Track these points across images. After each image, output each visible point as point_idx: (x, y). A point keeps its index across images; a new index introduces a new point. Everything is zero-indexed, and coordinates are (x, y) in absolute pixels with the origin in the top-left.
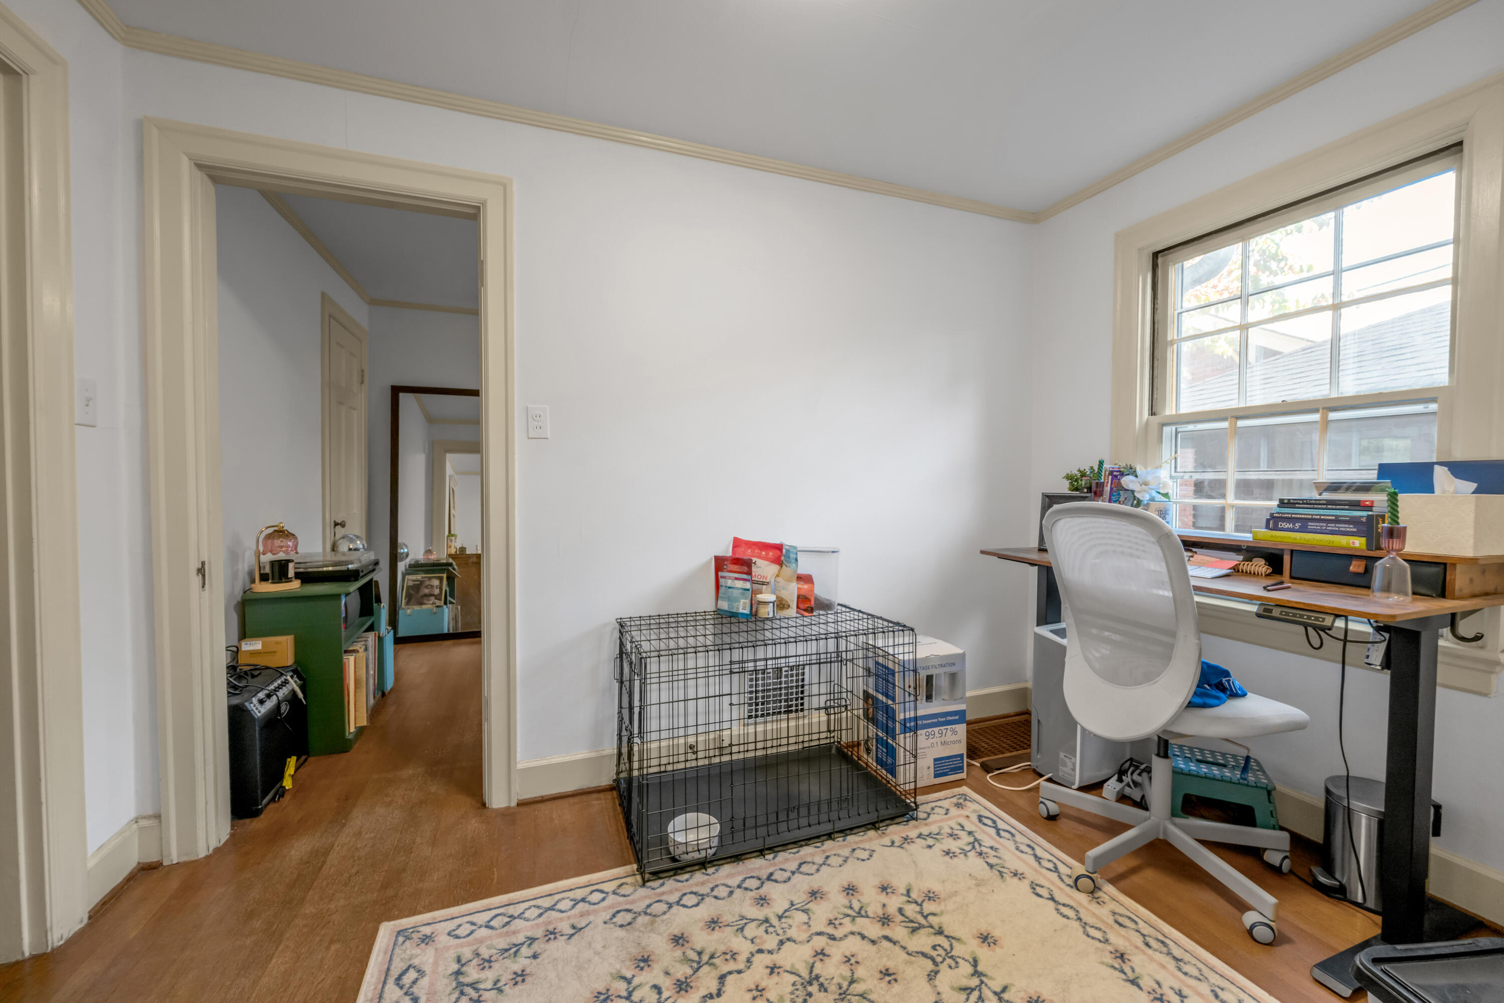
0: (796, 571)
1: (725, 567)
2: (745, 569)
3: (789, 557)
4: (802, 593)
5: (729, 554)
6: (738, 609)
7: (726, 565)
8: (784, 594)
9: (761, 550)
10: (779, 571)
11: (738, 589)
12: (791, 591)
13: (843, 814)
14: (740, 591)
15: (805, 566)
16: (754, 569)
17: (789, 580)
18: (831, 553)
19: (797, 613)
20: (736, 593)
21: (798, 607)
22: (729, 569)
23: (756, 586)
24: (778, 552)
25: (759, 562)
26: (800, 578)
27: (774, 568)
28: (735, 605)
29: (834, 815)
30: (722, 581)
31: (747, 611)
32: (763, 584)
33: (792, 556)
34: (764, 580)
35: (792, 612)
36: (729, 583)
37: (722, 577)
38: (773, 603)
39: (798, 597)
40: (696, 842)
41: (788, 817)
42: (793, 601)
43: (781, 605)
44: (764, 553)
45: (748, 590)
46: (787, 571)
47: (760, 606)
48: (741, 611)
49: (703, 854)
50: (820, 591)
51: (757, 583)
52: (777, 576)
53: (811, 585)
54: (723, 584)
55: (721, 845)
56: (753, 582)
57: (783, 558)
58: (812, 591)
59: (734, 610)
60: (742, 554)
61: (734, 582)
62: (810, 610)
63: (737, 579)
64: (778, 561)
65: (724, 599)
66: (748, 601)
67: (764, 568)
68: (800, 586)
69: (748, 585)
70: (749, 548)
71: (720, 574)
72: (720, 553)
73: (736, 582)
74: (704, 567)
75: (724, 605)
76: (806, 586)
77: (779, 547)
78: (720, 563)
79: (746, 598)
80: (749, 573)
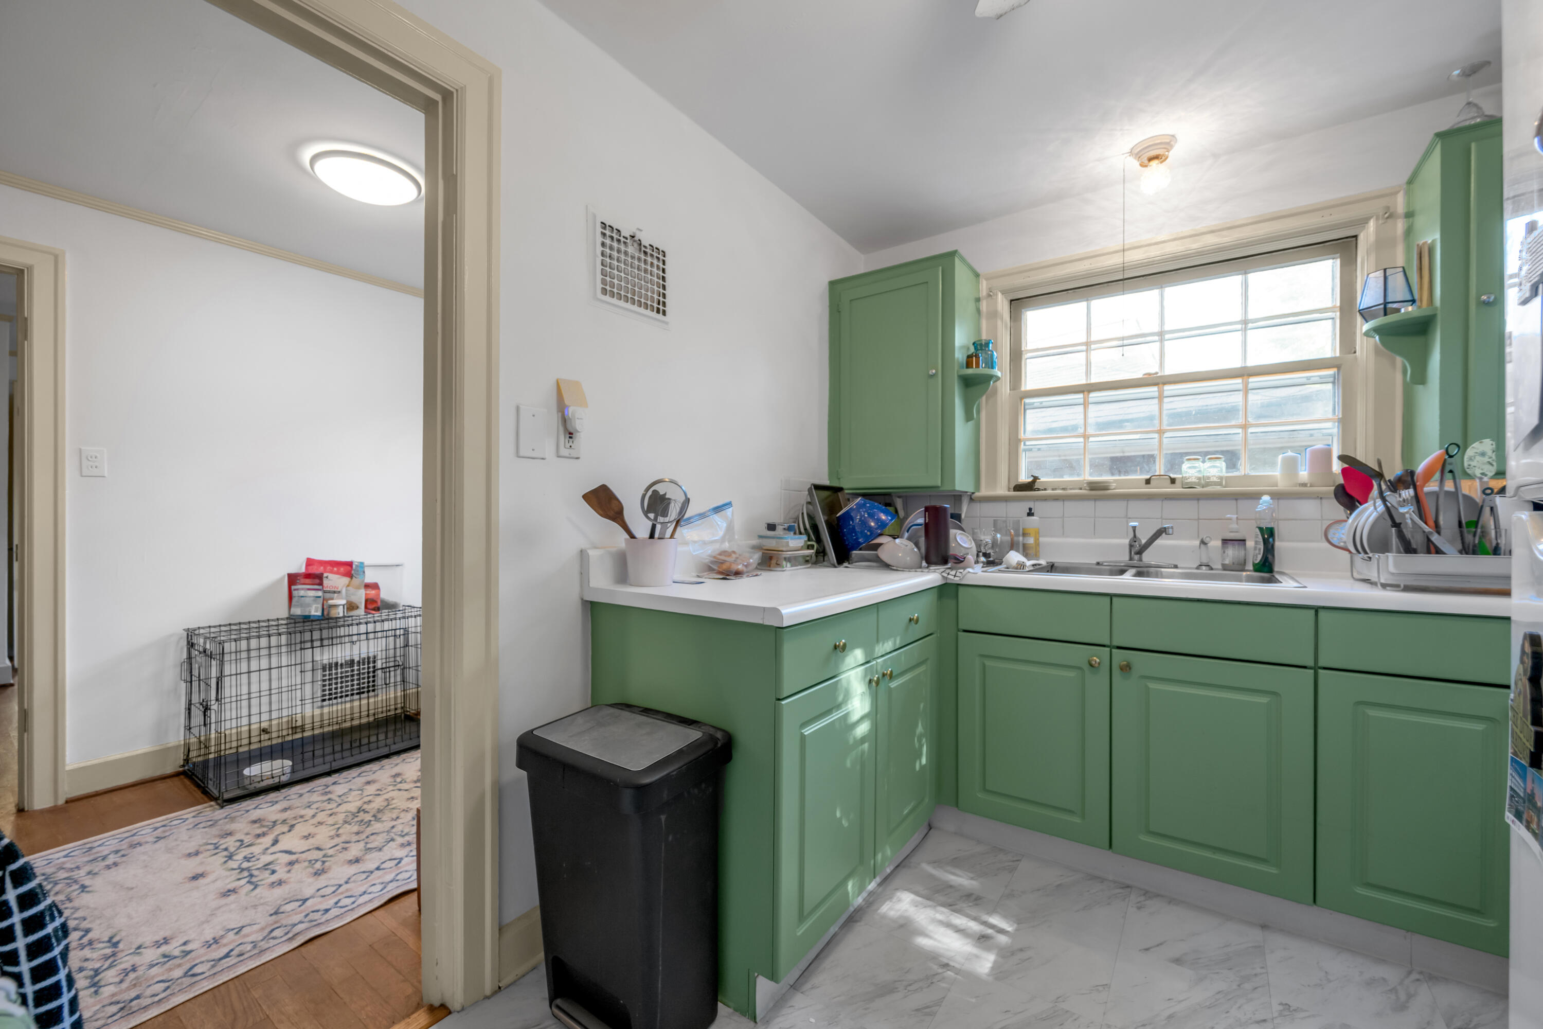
0: (364, 581)
1: (298, 581)
2: (317, 581)
3: (358, 571)
4: (369, 597)
5: (303, 570)
6: (310, 612)
7: (299, 580)
8: (354, 599)
9: (333, 567)
10: (350, 582)
11: (310, 597)
12: (360, 596)
13: (398, 739)
14: (313, 598)
15: (370, 577)
16: (325, 582)
17: (358, 588)
18: (395, 567)
19: (365, 612)
20: (307, 600)
21: (366, 607)
22: (302, 582)
23: (328, 595)
24: (349, 568)
25: (331, 576)
26: (367, 586)
27: (346, 580)
28: (307, 609)
29: (389, 741)
30: (295, 593)
31: (319, 613)
32: (334, 592)
33: (360, 569)
34: (336, 590)
35: (361, 611)
36: (302, 593)
37: (295, 590)
38: (344, 605)
39: (366, 601)
40: (270, 773)
41: (351, 746)
42: (361, 603)
43: (351, 606)
44: (335, 569)
45: (320, 597)
46: (355, 581)
47: (331, 609)
48: (313, 613)
49: (277, 780)
50: (385, 595)
51: (329, 592)
52: (348, 586)
53: (377, 591)
54: (296, 595)
55: (293, 771)
56: (325, 592)
57: (353, 572)
58: (379, 595)
59: (307, 614)
60: (315, 570)
61: (306, 592)
62: (378, 609)
63: (309, 589)
64: (349, 575)
65: (296, 606)
66: (320, 606)
67: (334, 580)
68: (368, 592)
69: (320, 593)
70: (322, 566)
71: (293, 587)
72: (293, 570)
73: (309, 592)
74: (277, 583)
75: (297, 611)
76: (373, 592)
77: (350, 564)
78: (293, 579)
79: (318, 604)
80: (321, 584)
